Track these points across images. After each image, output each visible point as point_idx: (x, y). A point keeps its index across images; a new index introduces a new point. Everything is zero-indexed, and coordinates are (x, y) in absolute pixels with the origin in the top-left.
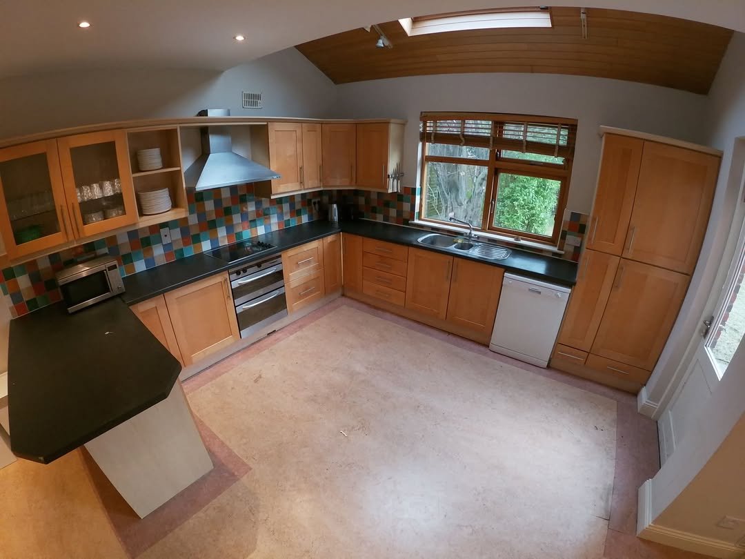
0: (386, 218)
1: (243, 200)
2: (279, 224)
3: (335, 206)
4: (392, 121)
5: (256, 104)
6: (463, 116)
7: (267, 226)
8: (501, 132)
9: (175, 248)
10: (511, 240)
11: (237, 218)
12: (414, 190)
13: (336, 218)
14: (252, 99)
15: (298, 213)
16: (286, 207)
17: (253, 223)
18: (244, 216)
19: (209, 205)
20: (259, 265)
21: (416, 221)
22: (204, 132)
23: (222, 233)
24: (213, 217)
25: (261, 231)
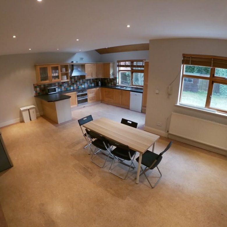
0: (111, 85)
1: (80, 79)
2: (87, 85)
3: (100, 82)
4: (111, 63)
5: (82, 60)
6: (125, 61)
7: (85, 86)
8: (133, 64)
9: (66, 87)
10: (136, 87)
11: (78, 83)
12: (116, 78)
13: (100, 85)
14: (82, 59)
15: (91, 83)
16: (89, 82)
17: (82, 85)
18: (80, 83)
19: (73, 80)
20: (82, 91)
21: (117, 85)
22: (73, 66)
23: (75, 86)
24: (74, 82)
25: (83, 86)
